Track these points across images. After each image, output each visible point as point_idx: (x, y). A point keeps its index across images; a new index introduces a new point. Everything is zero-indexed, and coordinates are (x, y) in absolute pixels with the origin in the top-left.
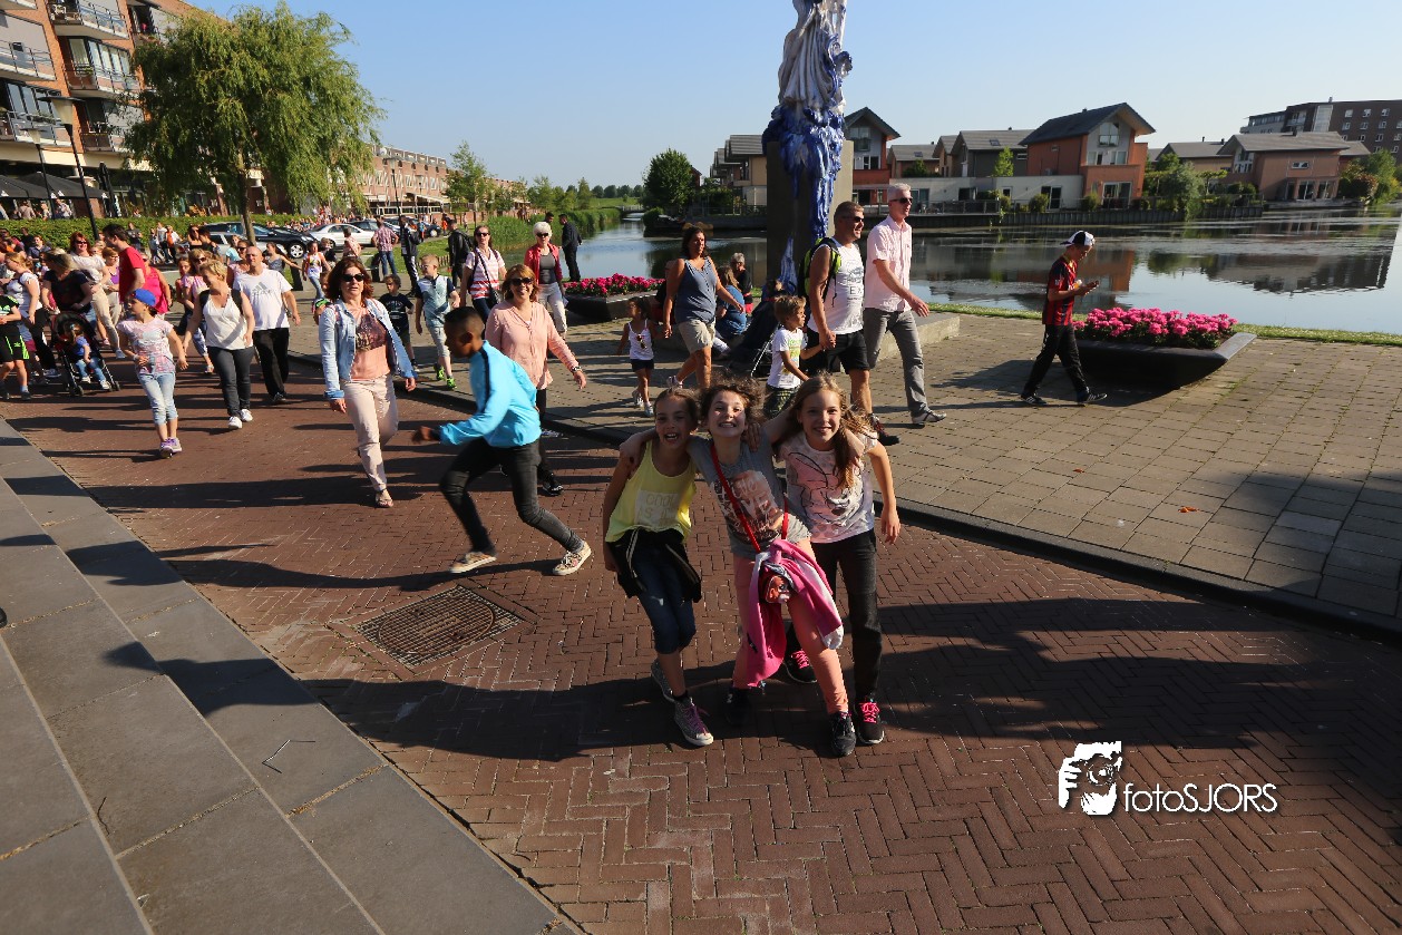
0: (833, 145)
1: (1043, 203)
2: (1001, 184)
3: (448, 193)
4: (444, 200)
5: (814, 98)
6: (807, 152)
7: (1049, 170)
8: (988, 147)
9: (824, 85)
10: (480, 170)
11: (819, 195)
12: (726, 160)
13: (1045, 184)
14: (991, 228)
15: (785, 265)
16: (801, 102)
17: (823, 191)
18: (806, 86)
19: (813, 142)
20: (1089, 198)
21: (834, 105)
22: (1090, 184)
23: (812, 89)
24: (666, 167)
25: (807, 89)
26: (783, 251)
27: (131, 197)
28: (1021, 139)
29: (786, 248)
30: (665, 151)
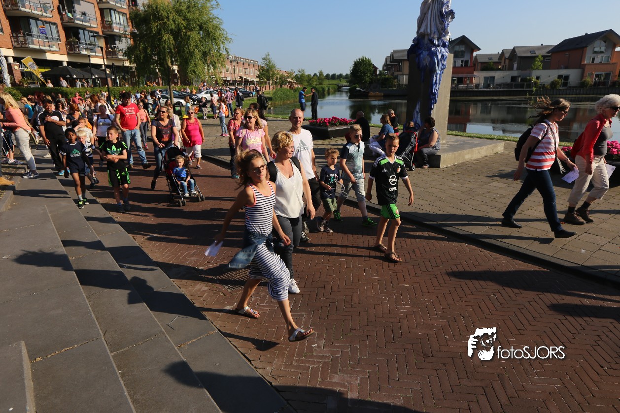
1: (558, 84)
3: (259, 77)
4: (256, 80)
6: (429, 60)
7: (563, 66)
8: (529, 55)
10: (273, 66)
11: (434, 81)
12: (390, 62)
13: (560, 74)
15: (415, 114)
19: (433, 55)
20: (585, 81)
22: (586, 73)
24: (361, 65)
27: (124, 78)
28: (547, 51)
29: (416, 107)
30: (361, 58)
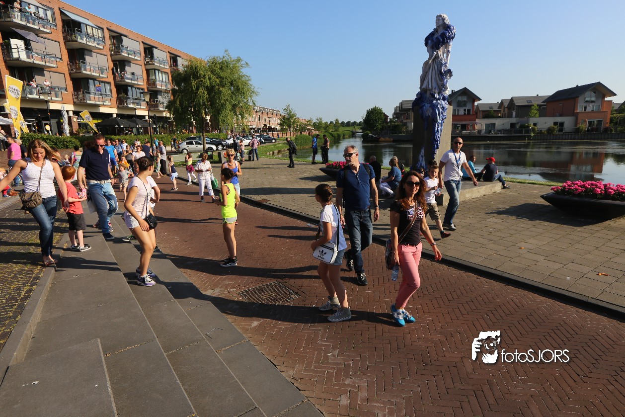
0: (443, 108)
1: (554, 129)
2: (532, 121)
3: (281, 124)
4: (279, 127)
5: (435, 88)
6: (431, 111)
7: (557, 114)
8: (526, 104)
9: (440, 83)
10: (294, 115)
11: (436, 129)
12: (400, 111)
13: (555, 121)
14: (526, 141)
15: (420, 159)
16: (430, 90)
17: (438, 127)
18: (432, 83)
19: (434, 107)
20: (579, 128)
21: (444, 91)
22: (580, 121)
23: (434, 85)
24: (373, 113)
25: (432, 84)
26: (420, 153)
27: (163, 127)
28: (542, 101)
29: (421, 151)
